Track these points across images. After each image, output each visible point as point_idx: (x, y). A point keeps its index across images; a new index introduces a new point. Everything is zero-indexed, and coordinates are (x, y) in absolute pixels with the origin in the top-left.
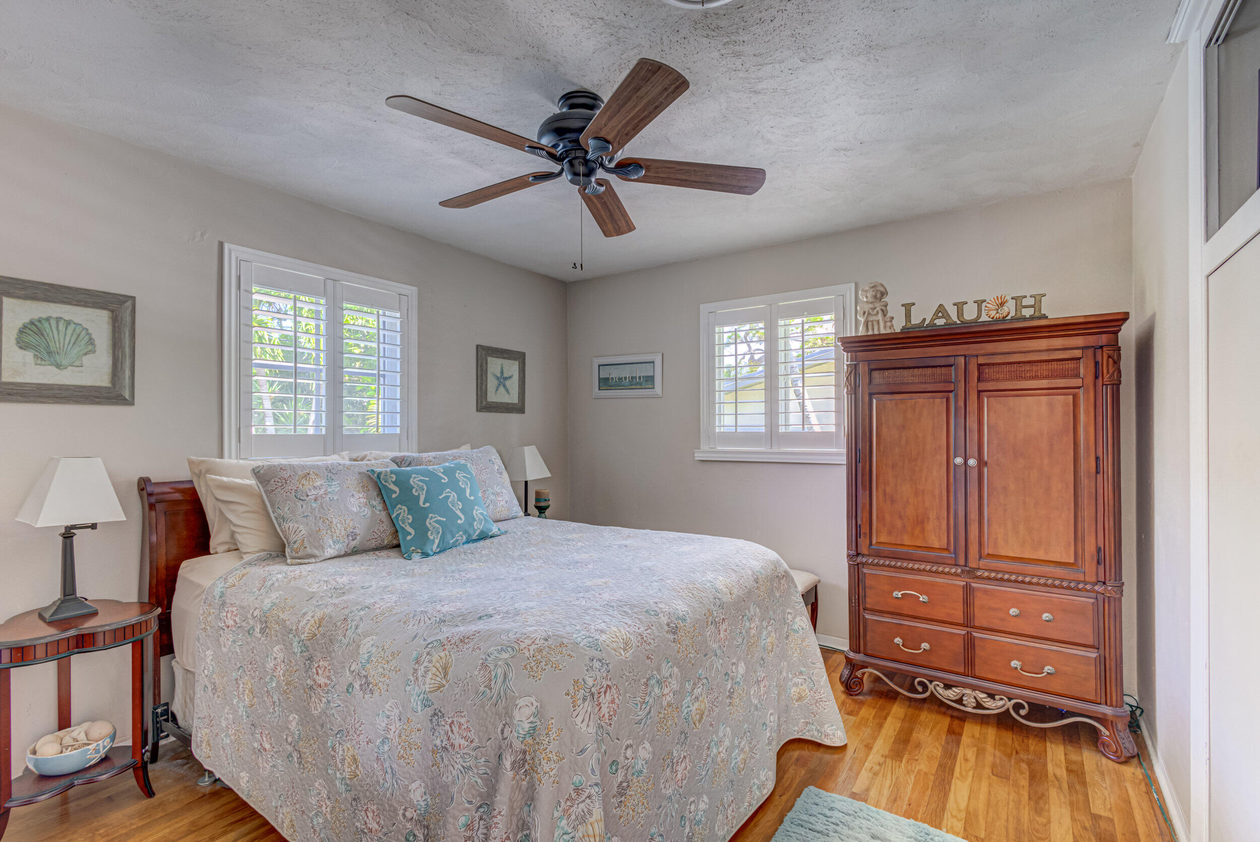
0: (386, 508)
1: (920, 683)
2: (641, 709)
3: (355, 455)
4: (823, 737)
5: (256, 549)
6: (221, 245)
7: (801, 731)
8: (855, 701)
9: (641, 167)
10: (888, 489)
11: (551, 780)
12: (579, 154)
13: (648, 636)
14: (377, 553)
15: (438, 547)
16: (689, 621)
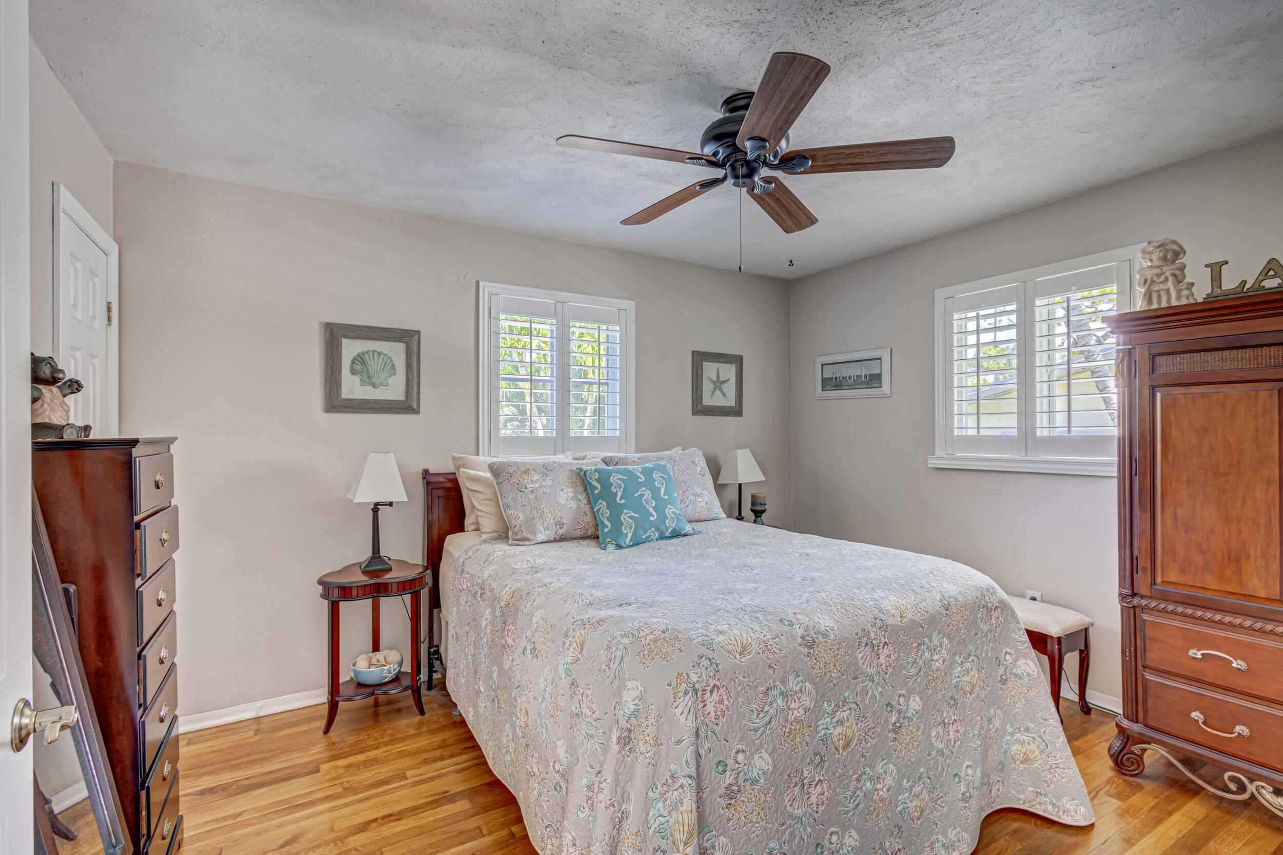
0: (589, 503)
1: (1232, 779)
2: (758, 717)
3: (578, 455)
4: (1061, 813)
5: (490, 530)
6: (478, 283)
7: (1030, 802)
8: (1129, 784)
9: (806, 158)
10: (1180, 512)
11: (647, 761)
12: (739, 156)
13: (775, 645)
14: (581, 541)
15: (631, 540)
16: (832, 637)
